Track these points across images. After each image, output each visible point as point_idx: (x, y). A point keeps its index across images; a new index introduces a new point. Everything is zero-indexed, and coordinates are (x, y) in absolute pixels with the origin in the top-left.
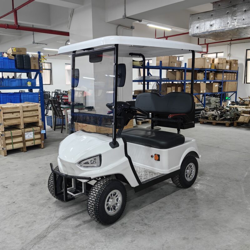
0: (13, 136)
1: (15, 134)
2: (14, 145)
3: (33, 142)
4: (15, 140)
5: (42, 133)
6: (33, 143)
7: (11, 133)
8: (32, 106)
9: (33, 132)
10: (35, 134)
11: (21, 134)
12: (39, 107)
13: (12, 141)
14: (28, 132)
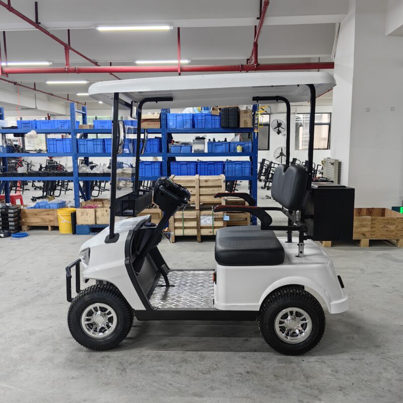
0: (184, 219)
1: (187, 216)
2: (185, 230)
3: (211, 230)
4: (187, 224)
5: (225, 219)
6: (211, 232)
7: (183, 214)
8: (213, 181)
9: (212, 217)
10: (215, 220)
11: (195, 217)
12: (222, 182)
13: (183, 225)
14: (205, 215)
